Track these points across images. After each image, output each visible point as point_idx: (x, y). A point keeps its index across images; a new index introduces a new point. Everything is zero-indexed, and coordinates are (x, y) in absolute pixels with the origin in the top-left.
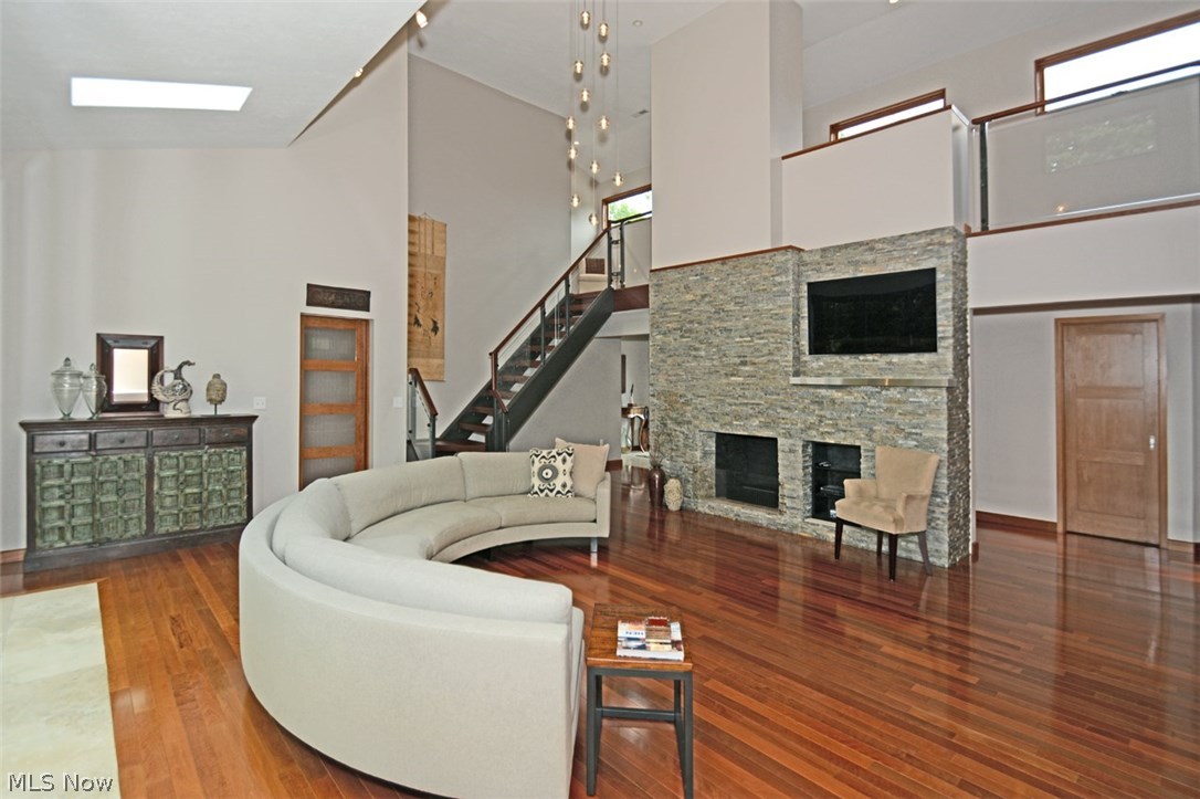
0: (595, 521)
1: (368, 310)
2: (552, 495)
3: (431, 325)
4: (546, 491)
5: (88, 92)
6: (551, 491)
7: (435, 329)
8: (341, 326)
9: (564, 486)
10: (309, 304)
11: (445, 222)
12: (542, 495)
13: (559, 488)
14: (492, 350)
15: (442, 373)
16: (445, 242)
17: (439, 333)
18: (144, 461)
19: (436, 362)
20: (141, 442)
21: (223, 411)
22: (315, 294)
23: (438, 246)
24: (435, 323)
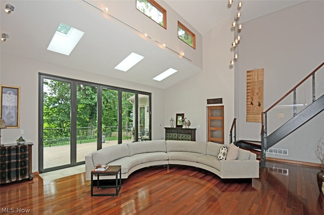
0: (219, 171)
1: (222, 103)
3: (258, 104)
5: (160, 78)
7: (259, 105)
8: (218, 108)
10: (208, 104)
11: (263, 68)
16: (263, 75)
17: (261, 106)
18: (177, 135)
19: (259, 116)
20: (176, 132)
21: (190, 127)
22: (209, 102)
23: (260, 77)
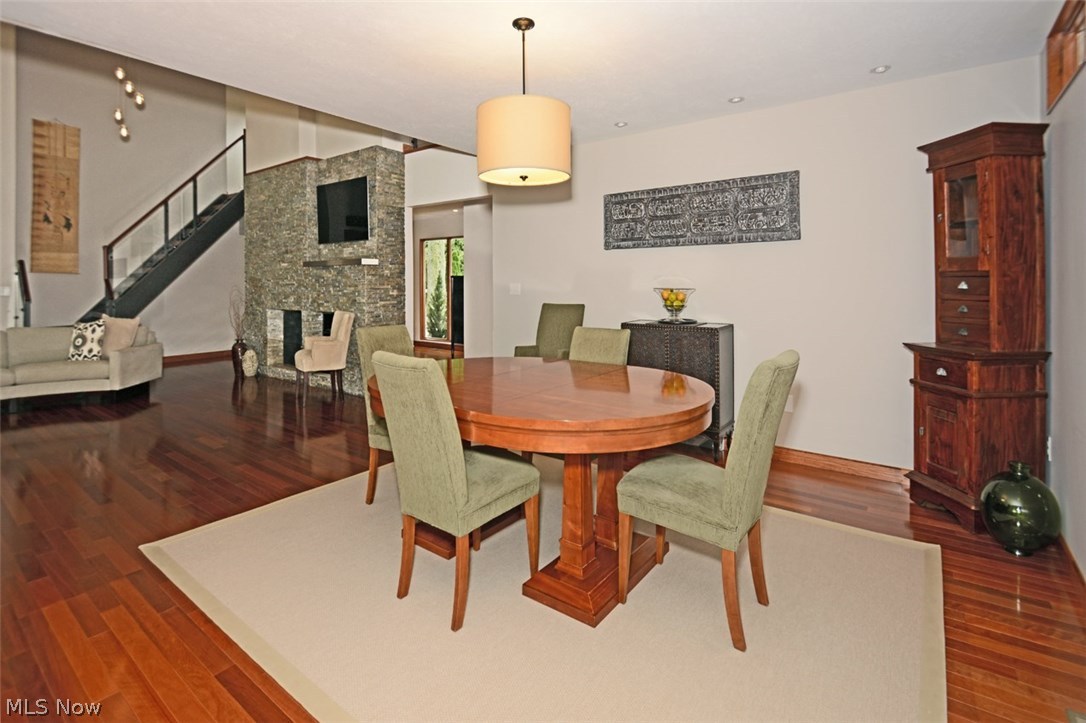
0: (108, 378)
2: (80, 359)
3: (63, 222)
4: (76, 356)
6: (80, 355)
7: (68, 226)
9: (90, 351)
11: (79, 127)
12: (74, 359)
13: (85, 353)
14: (107, 244)
15: (76, 266)
16: (78, 145)
17: (72, 230)
19: (68, 256)
23: (71, 149)
24: (68, 220)
